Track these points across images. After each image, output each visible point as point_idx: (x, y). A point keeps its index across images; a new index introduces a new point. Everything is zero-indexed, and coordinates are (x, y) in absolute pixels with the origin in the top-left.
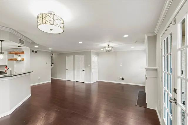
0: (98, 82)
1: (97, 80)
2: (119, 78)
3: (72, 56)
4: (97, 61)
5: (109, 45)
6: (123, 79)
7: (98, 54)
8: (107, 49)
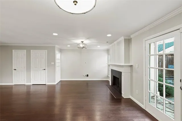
0: (61, 81)
1: (60, 80)
2: (85, 75)
3: (25, 51)
4: (60, 58)
5: (82, 42)
6: (88, 76)
7: (61, 51)
8: (81, 46)
